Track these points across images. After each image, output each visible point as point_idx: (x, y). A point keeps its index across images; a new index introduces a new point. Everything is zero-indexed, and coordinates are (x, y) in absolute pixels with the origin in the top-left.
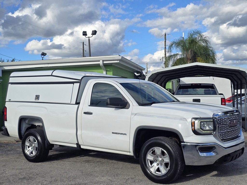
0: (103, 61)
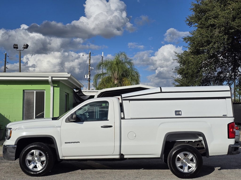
0: (52, 77)
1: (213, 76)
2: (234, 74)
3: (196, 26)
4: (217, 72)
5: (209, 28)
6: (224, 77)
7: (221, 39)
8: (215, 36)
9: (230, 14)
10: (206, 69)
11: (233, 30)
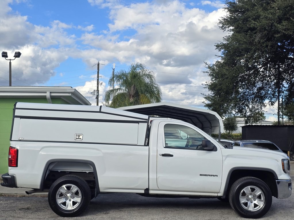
0: (50, 92)
1: (251, 92)
2: (277, 90)
3: (231, 30)
4: (257, 88)
5: (248, 32)
6: (265, 94)
7: (263, 47)
8: (255, 42)
9: (275, 14)
10: (244, 83)
11: (279, 35)
